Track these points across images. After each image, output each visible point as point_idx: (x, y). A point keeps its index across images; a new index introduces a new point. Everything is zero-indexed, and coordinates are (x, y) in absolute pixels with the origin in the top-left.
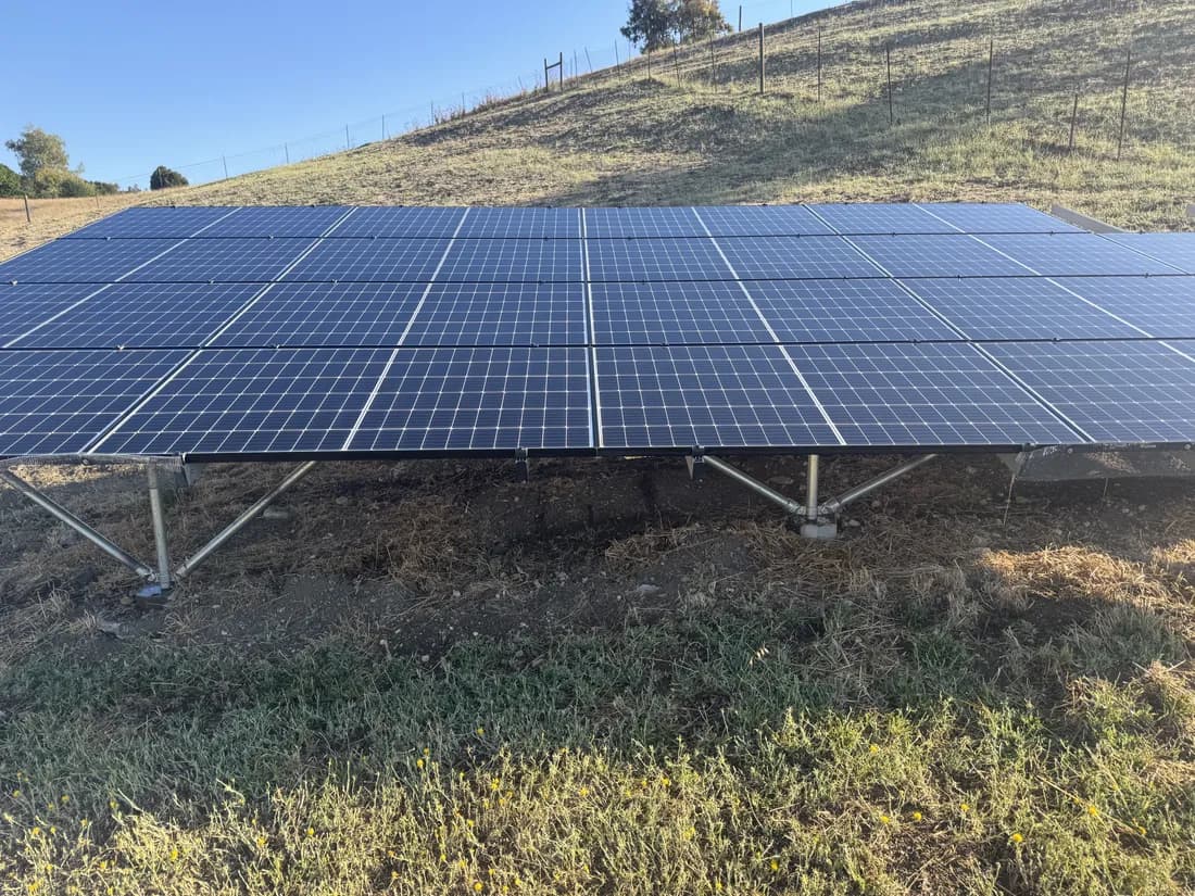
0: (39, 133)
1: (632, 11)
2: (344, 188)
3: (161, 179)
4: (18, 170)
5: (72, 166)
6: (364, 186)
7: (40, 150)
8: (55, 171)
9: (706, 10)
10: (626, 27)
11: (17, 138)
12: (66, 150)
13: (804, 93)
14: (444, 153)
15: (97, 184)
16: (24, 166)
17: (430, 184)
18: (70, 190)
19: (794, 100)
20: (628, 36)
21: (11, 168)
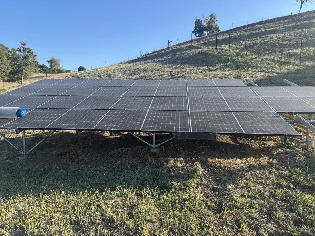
0: (54, 58)
1: (195, 27)
2: (114, 72)
3: (81, 69)
4: (49, 67)
5: (61, 66)
6: (118, 72)
7: (54, 62)
8: (57, 67)
9: (214, 27)
10: (193, 31)
11: (49, 59)
12: (60, 62)
13: (226, 48)
14: (139, 64)
15: (66, 70)
16: (50, 66)
17: (133, 71)
18: (60, 71)
19: (223, 51)
20: (194, 33)
21: (48, 67)
